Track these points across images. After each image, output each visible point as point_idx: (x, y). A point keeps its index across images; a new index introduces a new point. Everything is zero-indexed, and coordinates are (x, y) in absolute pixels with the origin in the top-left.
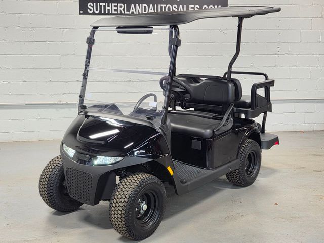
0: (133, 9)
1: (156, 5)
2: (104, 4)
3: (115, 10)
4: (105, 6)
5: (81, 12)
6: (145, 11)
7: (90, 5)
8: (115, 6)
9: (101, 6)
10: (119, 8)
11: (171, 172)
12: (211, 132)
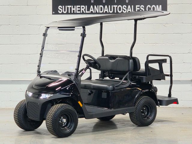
0: (92, 9)
1: (109, 6)
2: (70, 6)
3: (78, 11)
4: (71, 8)
5: (54, 13)
6: (101, 10)
7: (60, 8)
8: (78, 8)
9: (68, 8)
10: (82, 9)
11: (81, 105)
12: (112, 87)
